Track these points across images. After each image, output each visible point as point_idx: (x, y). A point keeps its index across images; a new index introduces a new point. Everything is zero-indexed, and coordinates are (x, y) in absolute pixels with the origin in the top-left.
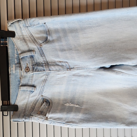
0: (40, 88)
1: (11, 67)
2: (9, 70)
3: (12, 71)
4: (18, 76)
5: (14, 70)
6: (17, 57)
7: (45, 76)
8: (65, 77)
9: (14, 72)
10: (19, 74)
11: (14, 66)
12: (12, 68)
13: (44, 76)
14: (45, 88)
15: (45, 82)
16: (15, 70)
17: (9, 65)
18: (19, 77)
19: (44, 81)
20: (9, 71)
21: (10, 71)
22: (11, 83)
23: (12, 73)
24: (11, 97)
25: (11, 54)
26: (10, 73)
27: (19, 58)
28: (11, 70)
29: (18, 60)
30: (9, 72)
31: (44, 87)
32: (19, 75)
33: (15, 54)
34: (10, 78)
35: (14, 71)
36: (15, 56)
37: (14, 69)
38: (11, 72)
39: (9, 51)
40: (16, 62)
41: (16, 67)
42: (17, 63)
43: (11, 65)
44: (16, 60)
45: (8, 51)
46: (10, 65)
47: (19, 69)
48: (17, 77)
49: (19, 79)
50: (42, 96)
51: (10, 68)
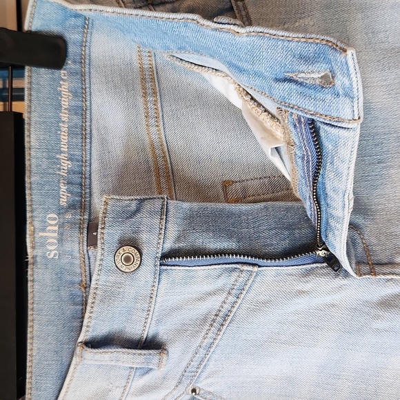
0: (190, 355)
1: (37, 224)
2: (25, 238)
3: (43, 245)
4: (75, 274)
5: (52, 244)
6: (69, 173)
7: (221, 298)
8: (333, 306)
9: (52, 250)
10: (77, 262)
11: (55, 219)
12: (43, 230)
13: (214, 298)
14: (216, 356)
15: (219, 330)
16: (61, 240)
17: (28, 215)
18: (77, 279)
19: (214, 321)
20: (29, 245)
21: (33, 248)
22: (32, 309)
23: (44, 257)
24: (33, 382)
25: (39, 155)
26: (30, 256)
27: (79, 180)
28: (37, 240)
29: (77, 189)
30: (29, 250)
31: (212, 350)
32: (78, 271)
33: (62, 156)
34: (33, 281)
35: (50, 248)
36: (59, 169)
37: (51, 233)
38: (38, 252)
39: (29, 136)
40: (64, 201)
41: (61, 226)
42: (71, 206)
43: (35, 214)
44: (63, 188)
45: (26, 139)
46: (32, 211)
47: (76, 239)
48: (69, 278)
49: (77, 290)
50: (194, 391)
51: (34, 232)
